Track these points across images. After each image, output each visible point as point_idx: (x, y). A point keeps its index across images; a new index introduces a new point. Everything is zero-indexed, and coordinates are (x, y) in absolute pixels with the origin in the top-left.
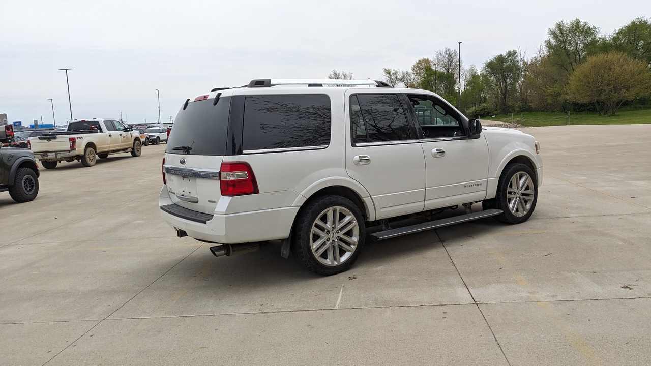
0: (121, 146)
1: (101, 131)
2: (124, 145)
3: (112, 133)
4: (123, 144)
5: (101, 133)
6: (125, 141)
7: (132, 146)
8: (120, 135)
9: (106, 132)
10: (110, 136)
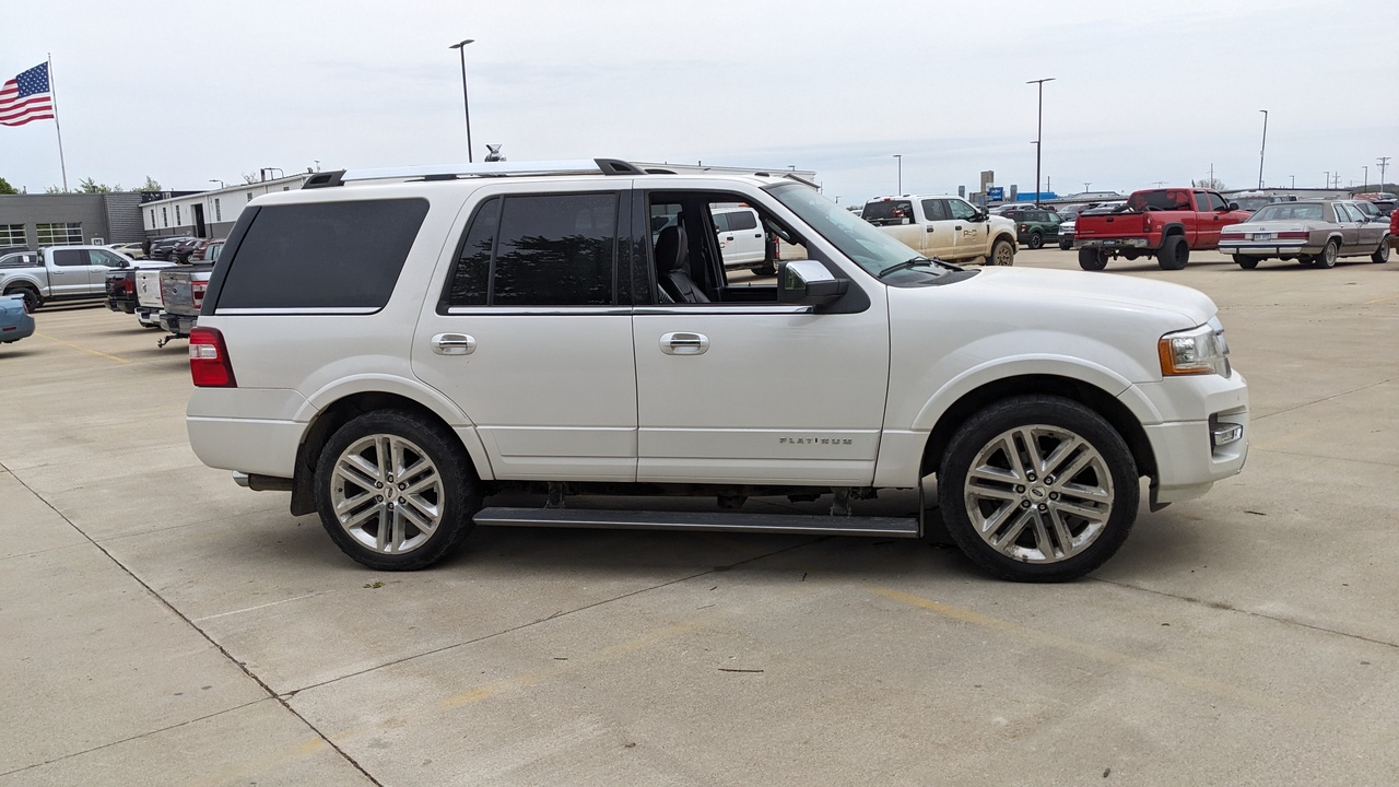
0: (955, 252)
1: (912, 221)
2: (965, 251)
3: (935, 224)
4: (961, 248)
5: (912, 226)
6: (967, 242)
7: (988, 252)
8: (958, 228)
9: (922, 222)
10: (930, 230)
